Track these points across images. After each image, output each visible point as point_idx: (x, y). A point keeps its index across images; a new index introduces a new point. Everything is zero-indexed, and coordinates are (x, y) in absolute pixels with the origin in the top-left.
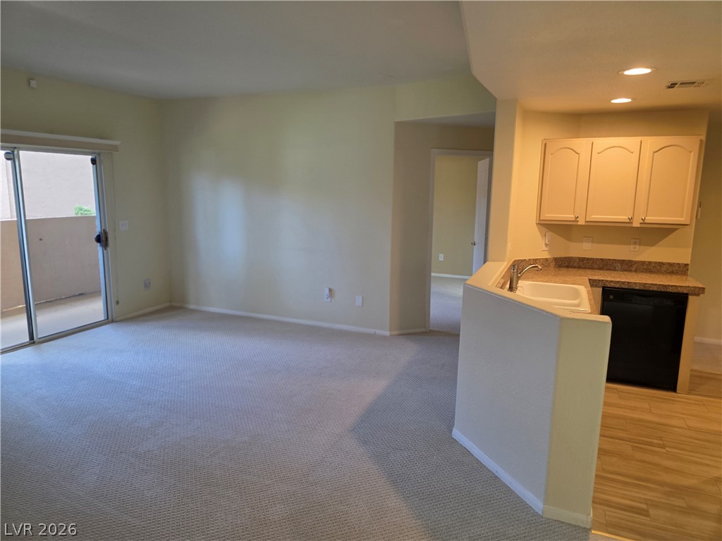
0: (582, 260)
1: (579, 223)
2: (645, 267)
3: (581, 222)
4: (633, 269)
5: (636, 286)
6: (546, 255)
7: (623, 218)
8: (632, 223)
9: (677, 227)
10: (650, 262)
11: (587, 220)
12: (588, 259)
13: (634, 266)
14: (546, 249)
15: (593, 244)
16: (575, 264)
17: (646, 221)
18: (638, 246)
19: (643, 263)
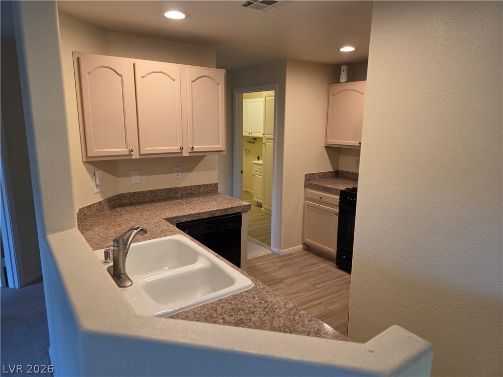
0: (133, 195)
1: (134, 157)
2: (188, 192)
3: (135, 155)
4: (179, 195)
5: (205, 215)
6: (99, 199)
7: (175, 148)
8: (181, 153)
9: (205, 154)
10: (191, 186)
11: (142, 153)
12: (139, 193)
13: (180, 193)
14: (98, 190)
15: (142, 177)
16: (127, 201)
17: (194, 150)
18: (180, 174)
19: (186, 188)
